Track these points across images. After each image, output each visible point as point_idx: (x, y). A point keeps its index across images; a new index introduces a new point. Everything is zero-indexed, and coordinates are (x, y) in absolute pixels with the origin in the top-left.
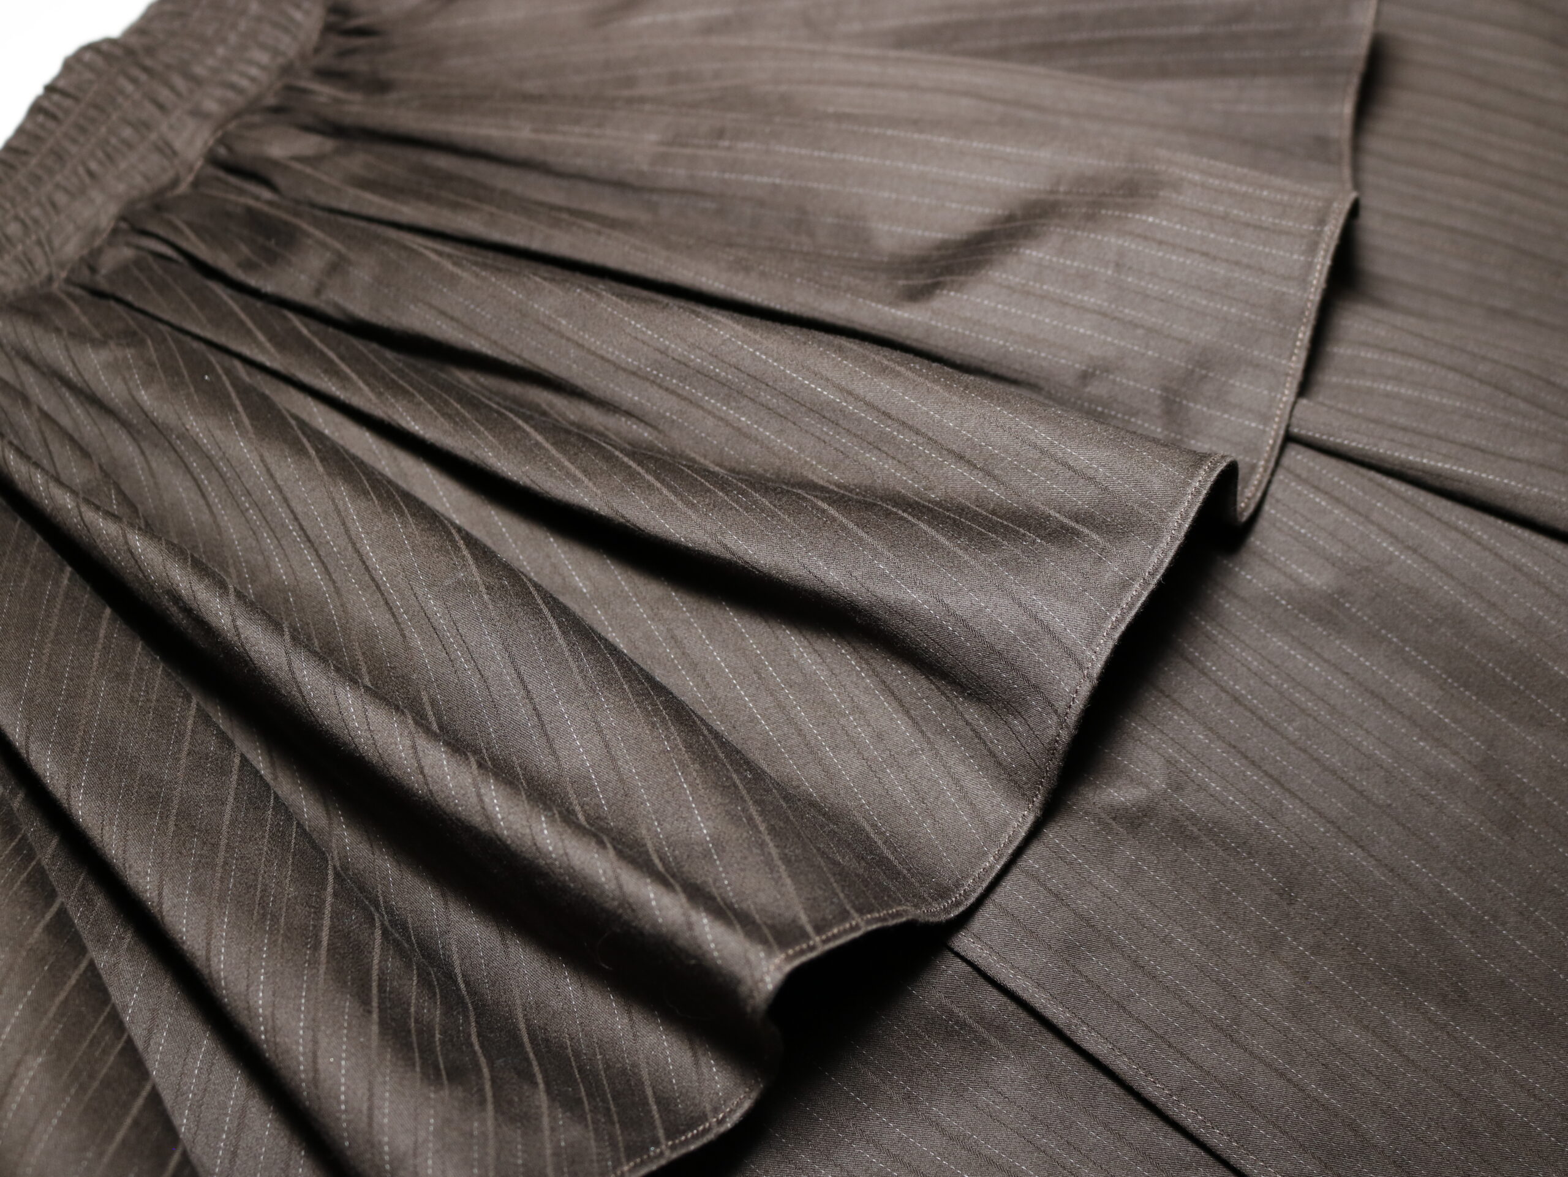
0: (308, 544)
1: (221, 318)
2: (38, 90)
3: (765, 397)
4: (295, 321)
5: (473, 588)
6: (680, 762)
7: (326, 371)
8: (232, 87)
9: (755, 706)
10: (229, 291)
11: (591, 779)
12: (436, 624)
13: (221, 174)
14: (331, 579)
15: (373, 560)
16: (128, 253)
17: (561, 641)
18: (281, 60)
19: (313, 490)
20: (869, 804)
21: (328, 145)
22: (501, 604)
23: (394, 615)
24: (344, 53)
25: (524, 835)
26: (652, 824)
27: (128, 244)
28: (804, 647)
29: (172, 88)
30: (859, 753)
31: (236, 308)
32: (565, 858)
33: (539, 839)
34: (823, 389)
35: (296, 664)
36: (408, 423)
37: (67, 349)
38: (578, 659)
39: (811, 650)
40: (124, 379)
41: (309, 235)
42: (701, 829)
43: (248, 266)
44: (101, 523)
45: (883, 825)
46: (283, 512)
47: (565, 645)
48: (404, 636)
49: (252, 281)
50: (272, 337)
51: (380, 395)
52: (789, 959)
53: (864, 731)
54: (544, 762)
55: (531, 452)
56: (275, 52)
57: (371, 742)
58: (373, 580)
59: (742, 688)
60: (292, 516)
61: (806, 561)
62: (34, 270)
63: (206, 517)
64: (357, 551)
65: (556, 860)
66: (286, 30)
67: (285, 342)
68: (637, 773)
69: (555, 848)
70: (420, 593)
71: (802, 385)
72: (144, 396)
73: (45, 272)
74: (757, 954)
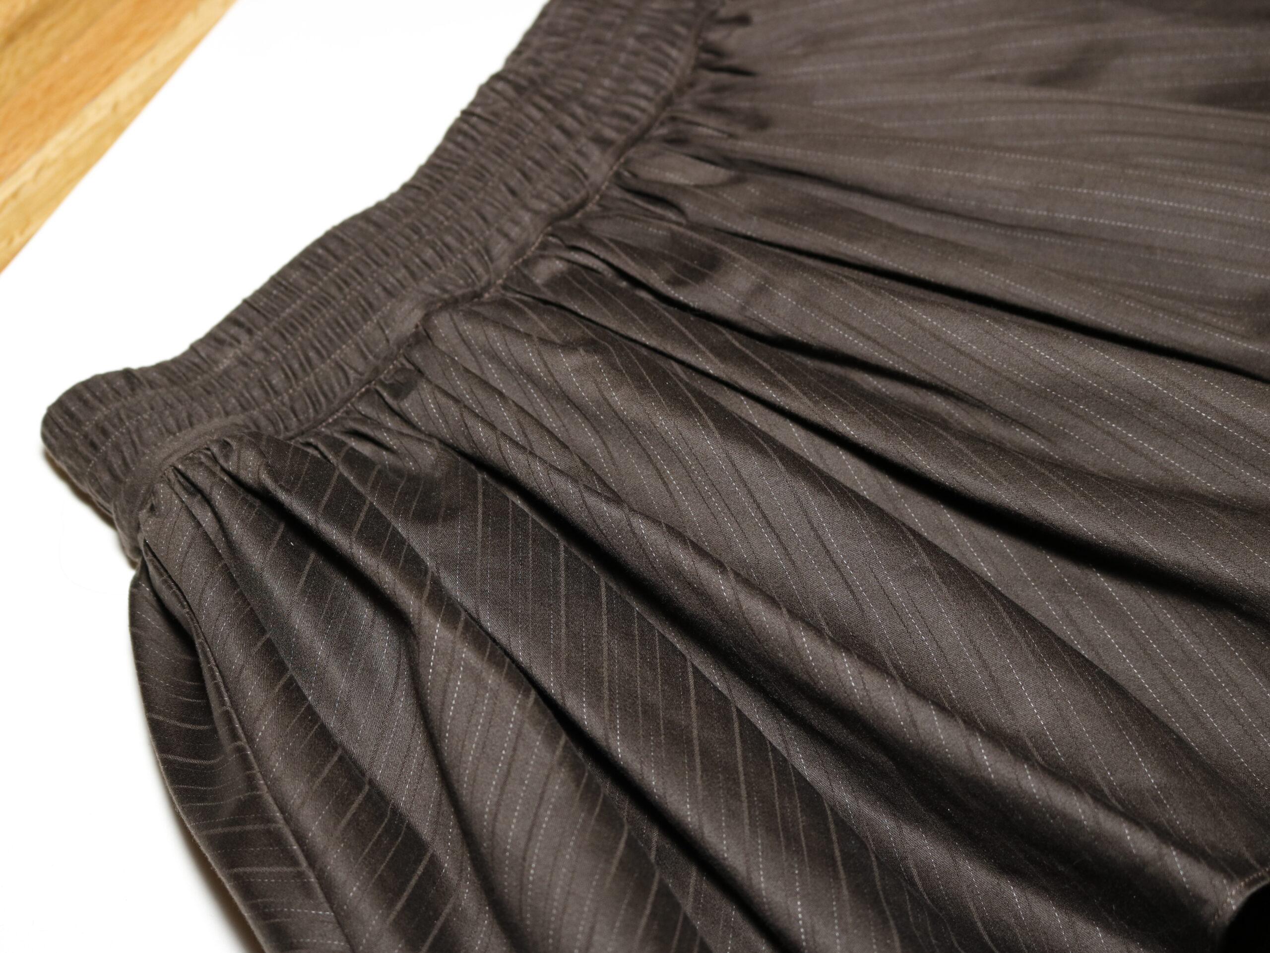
0: (769, 530)
1: (666, 330)
2: (456, 114)
3: (1153, 417)
4: (728, 335)
5: (926, 571)
6: (1123, 723)
7: (765, 381)
8: (627, 117)
9: (1143, 677)
10: (664, 305)
11: (1046, 735)
12: (894, 602)
13: (629, 196)
14: (791, 560)
15: (833, 543)
16: (559, 265)
17: (1008, 620)
18: (663, 93)
19: (777, 483)
20: (1247, 762)
21: (722, 174)
22: (952, 587)
23: (852, 592)
24: (718, 89)
25: (1010, 779)
26: (1106, 774)
27: (561, 258)
28: (1183, 629)
29: (573, 116)
30: (1236, 719)
31: (674, 321)
32: (1048, 800)
33: (1023, 783)
34: (1208, 414)
35: (795, 633)
36: (844, 428)
37: (540, 354)
38: (1025, 635)
39: (1189, 632)
40: (595, 381)
41: (734, 260)
42: (1149, 779)
43: (675, 282)
44: (605, 507)
45: (1261, 780)
46: (746, 501)
47: (1011, 623)
48: (862, 610)
49: (680, 295)
50: (712, 349)
51: (816, 403)
52: (1249, 885)
53: (1239, 701)
54: (1003, 719)
55: (955, 459)
56: (657, 86)
57: (867, 699)
58: (834, 562)
59: (1131, 661)
60: (755, 506)
61: (1204, 559)
62: (476, 276)
63: (668, 502)
64: (819, 537)
65: (1039, 800)
66: (664, 66)
67: (723, 353)
68: (1088, 732)
69: (1038, 790)
70: (880, 576)
71: (1189, 410)
72: (616, 398)
73: (485, 278)
74: (1220, 881)
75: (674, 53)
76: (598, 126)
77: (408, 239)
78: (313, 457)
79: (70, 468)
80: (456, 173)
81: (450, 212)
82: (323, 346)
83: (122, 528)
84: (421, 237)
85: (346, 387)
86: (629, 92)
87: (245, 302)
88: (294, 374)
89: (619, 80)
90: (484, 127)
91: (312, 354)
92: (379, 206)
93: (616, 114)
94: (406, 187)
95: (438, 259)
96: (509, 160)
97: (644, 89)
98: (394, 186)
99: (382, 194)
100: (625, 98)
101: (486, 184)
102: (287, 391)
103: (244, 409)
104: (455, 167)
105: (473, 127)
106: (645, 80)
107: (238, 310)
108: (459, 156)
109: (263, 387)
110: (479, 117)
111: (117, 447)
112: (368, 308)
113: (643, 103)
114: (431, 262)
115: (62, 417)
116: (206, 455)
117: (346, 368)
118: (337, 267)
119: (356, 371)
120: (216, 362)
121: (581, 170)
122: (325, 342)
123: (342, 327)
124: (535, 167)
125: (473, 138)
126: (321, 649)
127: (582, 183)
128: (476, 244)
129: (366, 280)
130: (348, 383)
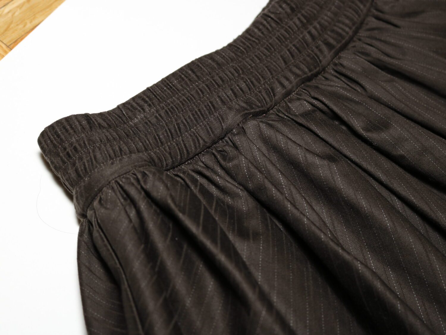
27: (307, 102)
75: (362, 7)
76: (326, 36)
77: (233, 75)
78: (181, 183)
79: (52, 162)
80: (257, 44)
81: (253, 65)
82: (188, 123)
83: (78, 203)
84: (239, 75)
85: (198, 148)
86: (339, 22)
87: (148, 89)
88: (172, 135)
89: (336, 14)
90: (274, 25)
91: (182, 126)
92: (217, 52)
93: (333, 31)
94: (230, 45)
95: (247, 89)
96: (284, 44)
97: (347, 22)
98: (225, 44)
99: (219, 47)
100: (337, 24)
101: (271, 54)
102: (167, 143)
103: (146, 150)
104: (257, 41)
105: (268, 23)
106: (348, 17)
107: (144, 92)
108: (259, 36)
109: (156, 139)
110: (272, 18)
111: (81, 159)
112: (212, 108)
113: (347, 29)
114: (244, 90)
115: (53, 136)
116: (134, 178)
117: (199, 138)
118: (197, 82)
119: (204, 140)
120: (131, 119)
121: (318, 58)
122: (189, 121)
123: (198, 115)
124: (296, 51)
125: (267, 29)
126: (188, 302)
127: (319, 64)
128: (267, 86)
129: (212, 93)
130: (199, 146)
